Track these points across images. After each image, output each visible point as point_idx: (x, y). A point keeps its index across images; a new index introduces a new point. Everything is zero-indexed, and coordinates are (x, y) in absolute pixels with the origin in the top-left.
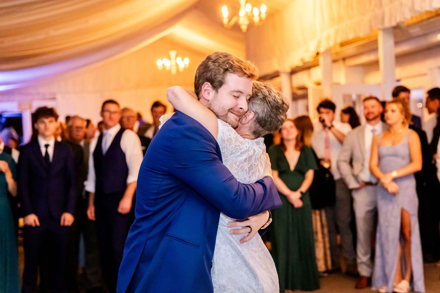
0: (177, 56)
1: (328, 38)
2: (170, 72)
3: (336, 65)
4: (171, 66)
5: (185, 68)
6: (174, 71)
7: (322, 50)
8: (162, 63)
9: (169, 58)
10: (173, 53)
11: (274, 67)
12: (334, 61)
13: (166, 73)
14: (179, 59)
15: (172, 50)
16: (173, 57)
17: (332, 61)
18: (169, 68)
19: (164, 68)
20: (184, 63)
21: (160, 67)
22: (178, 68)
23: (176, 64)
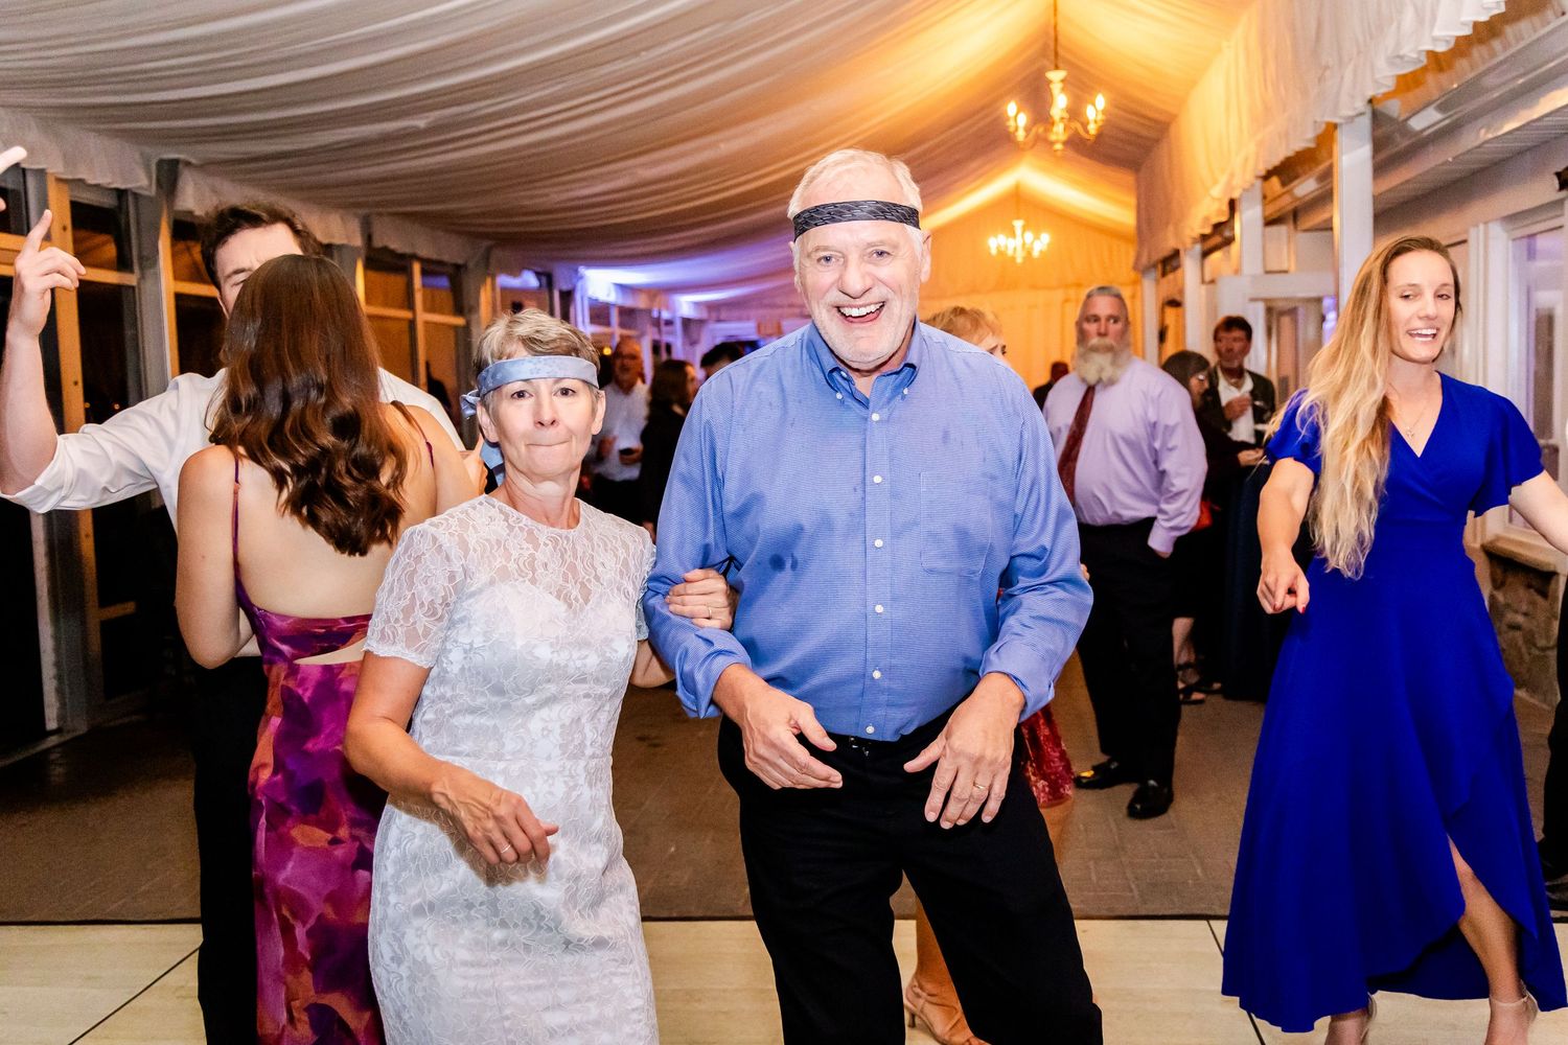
0: (1025, 229)
1: (1246, 160)
2: (1013, 259)
3: (1274, 229)
4: (1015, 249)
5: (1041, 252)
6: (1019, 260)
7: (1236, 195)
8: (996, 243)
9: (1012, 234)
10: (1018, 224)
11: (1170, 243)
12: (1270, 222)
13: (1004, 259)
14: (1029, 236)
15: (1018, 218)
16: (1018, 231)
17: (1265, 218)
18: (1010, 253)
19: (1001, 253)
20: (1041, 243)
21: (994, 251)
22: (1029, 253)
23: (1024, 244)
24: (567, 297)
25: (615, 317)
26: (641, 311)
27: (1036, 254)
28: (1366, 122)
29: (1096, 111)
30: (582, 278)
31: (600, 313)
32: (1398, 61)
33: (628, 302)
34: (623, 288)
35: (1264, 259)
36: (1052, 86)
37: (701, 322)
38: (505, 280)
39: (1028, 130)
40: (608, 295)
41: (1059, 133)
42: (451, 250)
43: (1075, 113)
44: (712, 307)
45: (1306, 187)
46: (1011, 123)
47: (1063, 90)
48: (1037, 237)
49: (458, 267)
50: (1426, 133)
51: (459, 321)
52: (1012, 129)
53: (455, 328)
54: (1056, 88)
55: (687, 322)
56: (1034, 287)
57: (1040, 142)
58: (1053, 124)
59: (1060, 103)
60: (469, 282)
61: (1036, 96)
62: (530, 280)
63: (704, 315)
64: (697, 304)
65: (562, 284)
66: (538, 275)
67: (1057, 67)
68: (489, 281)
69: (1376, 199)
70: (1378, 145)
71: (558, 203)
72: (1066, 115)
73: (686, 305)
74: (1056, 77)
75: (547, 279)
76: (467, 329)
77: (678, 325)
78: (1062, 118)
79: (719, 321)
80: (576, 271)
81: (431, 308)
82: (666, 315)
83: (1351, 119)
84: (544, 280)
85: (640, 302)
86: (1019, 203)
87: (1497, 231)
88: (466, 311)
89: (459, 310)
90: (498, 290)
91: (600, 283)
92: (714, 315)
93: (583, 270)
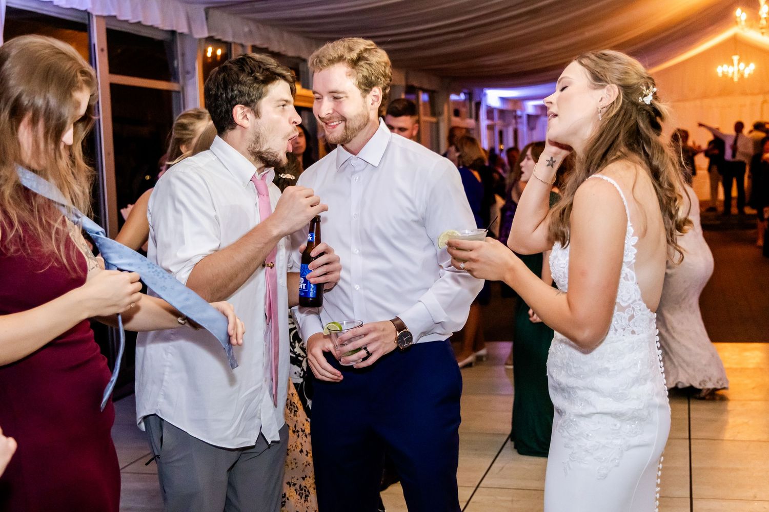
0: (739, 61)
2: (732, 79)
4: (733, 73)
5: (749, 74)
6: (736, 79)
8: (722, 70)
9: (732, 63)
10: (736, 58)
13: (726, 79)
14: (742, 65)
15: (736, 54)
16: (736, 62)
18: (730, 75)
19: (724, 75)
20: (749, 69)
21: (720, 75)
22: (742, 75)
23: (739, 70)
24: (478, 105)
25: (496, 115)
26: (510, 111)
27: (746, 75)
30: (485, 95)
31: (490, 111)
33: (504, 107)
34: (503, 100)
37: (537, 117)
38: (453, 97)
39: (746, 21)
40: (496, 103)
41: (763, 24)
48: (747, 65)
51: (434, 120)
53: (431, 123)
55: (529, 116)
56: (744, 93)
58: (760, 19)
59: (764, 9)
60: (438, 100)
62: (462, 97)
63: (539, 112)
64: (536, 106)
65: (476, 99)
66: (465, 93)
73: (530, 107)
75: (470, 96)
76: (437, 124)
77: (525, 119)
78: (765, 18)
80: (482, 91)
82: (520, 113)
84: (468, 96)
85: (510, 106)
86: (737, 45)
88: (437, 113)
89: (433, 114)
90: (451, 103)
91: (493, 97)
93: (486, 91)
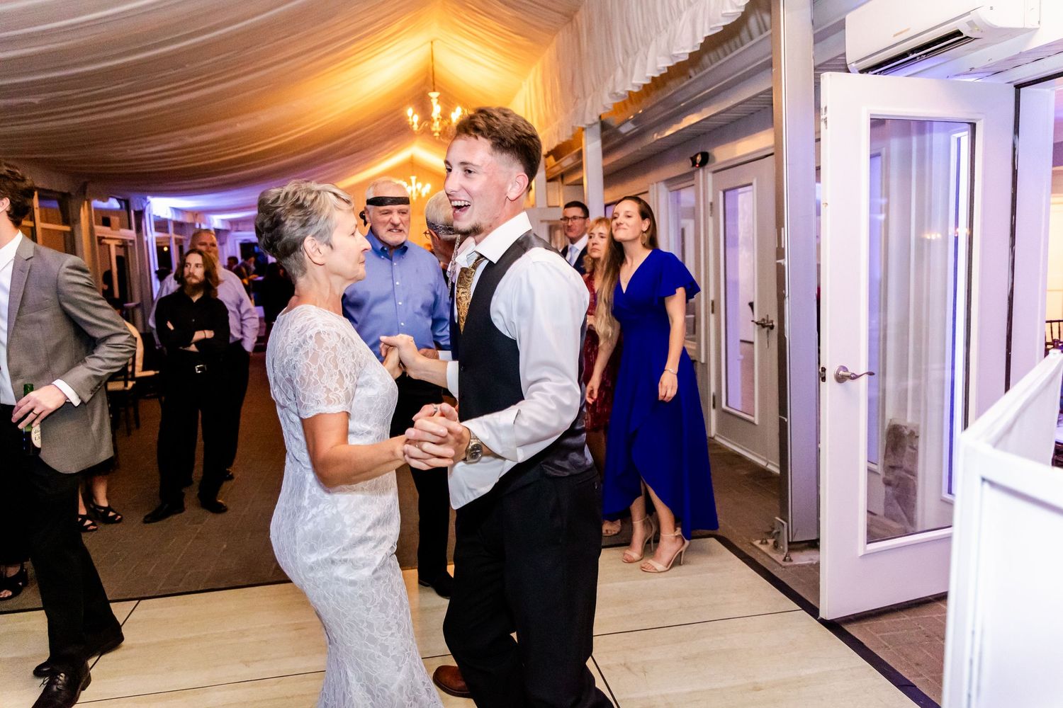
0: (417, 181)
3: (552, 184)
4: (412, 192)
5: (426, 194)
10: (413, 178)
12: (549, 180)
14: (419, 185)
15: (413, 175)
16: (413, 182)
17: (547, 177)
20: (425, 188)
22: (420, 194)
23: (417, 190)
24: (140, 215)
25: (171, 228)
26: (188, 224)
27: (423, 195)
28: (598, 127)
29: (457, 115)
30: (149, 203)
31: (161, 225)
32: (614, 95)
33: (180, 218)
34: (176, 210)
35: (547, 200)
36: (432, 100)
37: (226, 231)
38: (97, 203)
39: (420, 124)
40: (167, 214)
41: (436, 127)
42: (59, 184)
43: (445, 116)
44: (232, 222)
45: (567, 162)
46: (410, 120)
47: (438, 103)
48: (423, 186)
49: (64, 195)
50: (628, 135)
51: (67, 228)
52: (411, 123)
53: (64, 233)
54: (434, 102)
55: (218, 231)
57: (427, 132)
58: (433, 122)
59: (437, 110)
60: (73, 204)
61: (423, 106)
62: (114, 204)
63: (228, 227)
64: (223, 220)
65: (135, 207)
66: (119, 200)
67: (434, 91)
68: (86, 202)
69: (604, 168)
70: (604, 141)
71: (132, 156)
72: (441, 117)
73: (216, 221)
74: (434, 95)
75: (126, 204)
76: (72, 233)
78: (438, 119)
79: (238, 231)
80: (145, 199)
81: (46, 219)
82: (204, 227)
83: (591, 126)
84: (123, 204)
85: (187, 219)
86: (412, 167)
87: (662, 187)
88: (71, 221)
89: (66, 221)
90: (93, 210)
91: (161, 206)
92: (235, 227)
93: (149, 198)
